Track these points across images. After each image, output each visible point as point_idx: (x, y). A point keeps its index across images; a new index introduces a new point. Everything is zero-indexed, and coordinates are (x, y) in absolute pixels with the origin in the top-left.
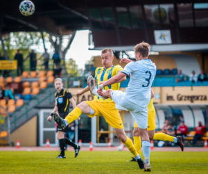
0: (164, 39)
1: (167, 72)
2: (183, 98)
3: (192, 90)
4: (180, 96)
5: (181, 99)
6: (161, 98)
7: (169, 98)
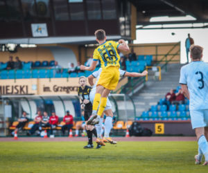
0: (41, 32)
1: (45, 64)
2: (60, 89)
3: (68, 81)
4: (56, 87)
5: (57, 90)
6: (38, 89)
7: (46, 89)
